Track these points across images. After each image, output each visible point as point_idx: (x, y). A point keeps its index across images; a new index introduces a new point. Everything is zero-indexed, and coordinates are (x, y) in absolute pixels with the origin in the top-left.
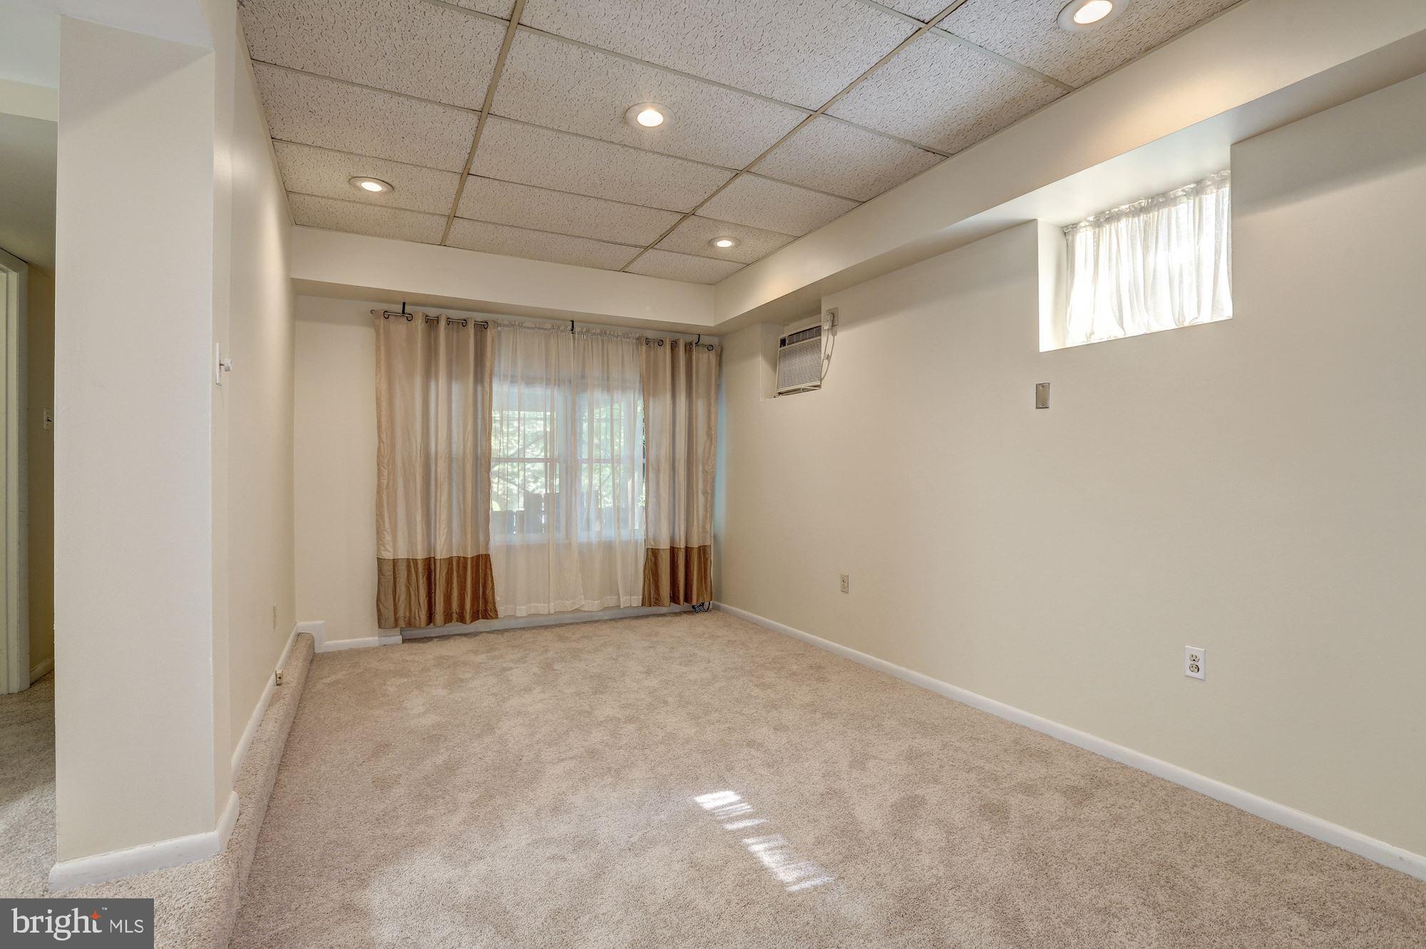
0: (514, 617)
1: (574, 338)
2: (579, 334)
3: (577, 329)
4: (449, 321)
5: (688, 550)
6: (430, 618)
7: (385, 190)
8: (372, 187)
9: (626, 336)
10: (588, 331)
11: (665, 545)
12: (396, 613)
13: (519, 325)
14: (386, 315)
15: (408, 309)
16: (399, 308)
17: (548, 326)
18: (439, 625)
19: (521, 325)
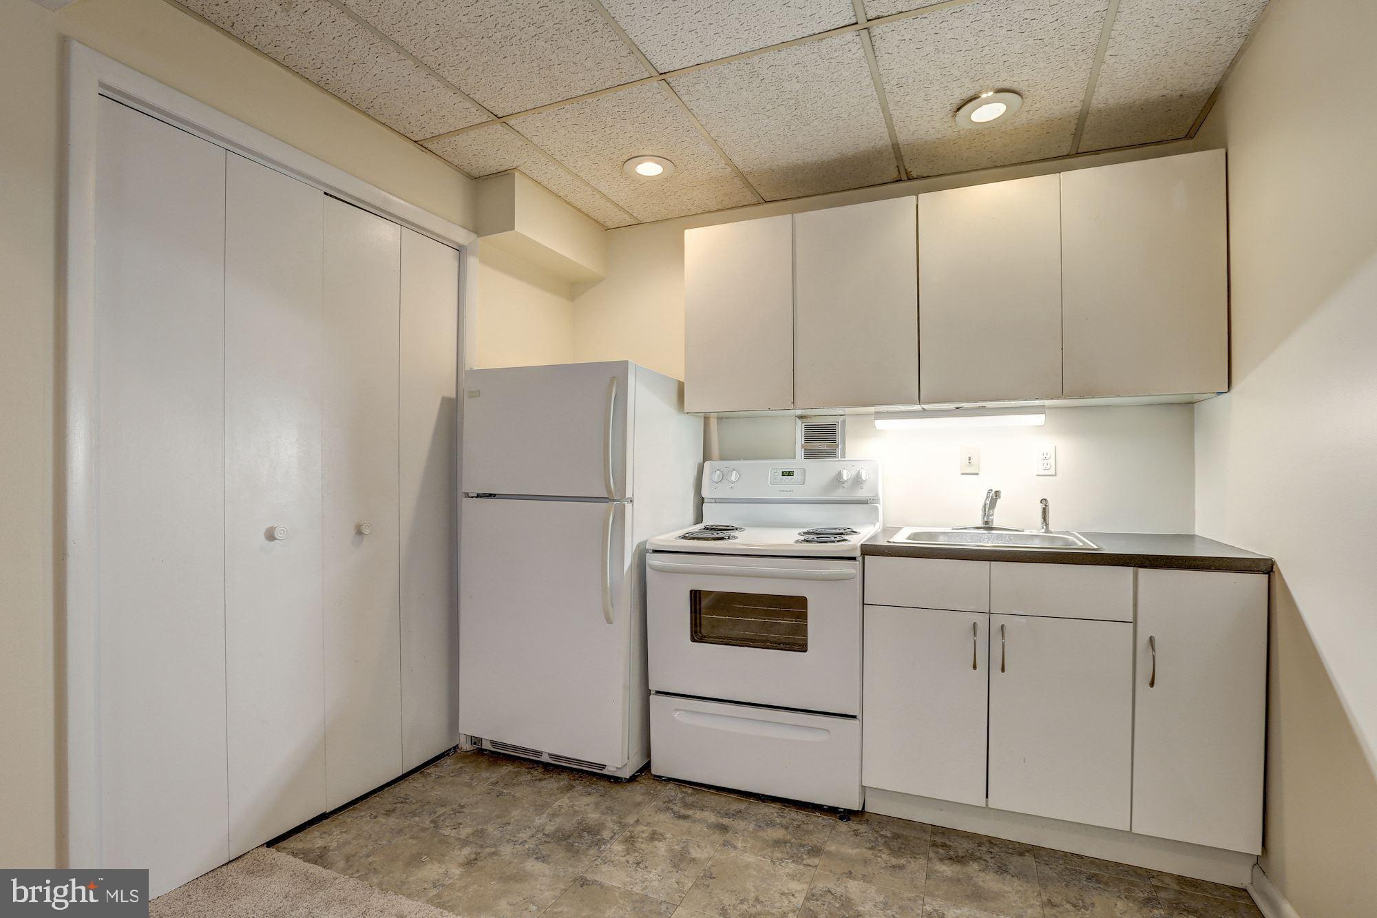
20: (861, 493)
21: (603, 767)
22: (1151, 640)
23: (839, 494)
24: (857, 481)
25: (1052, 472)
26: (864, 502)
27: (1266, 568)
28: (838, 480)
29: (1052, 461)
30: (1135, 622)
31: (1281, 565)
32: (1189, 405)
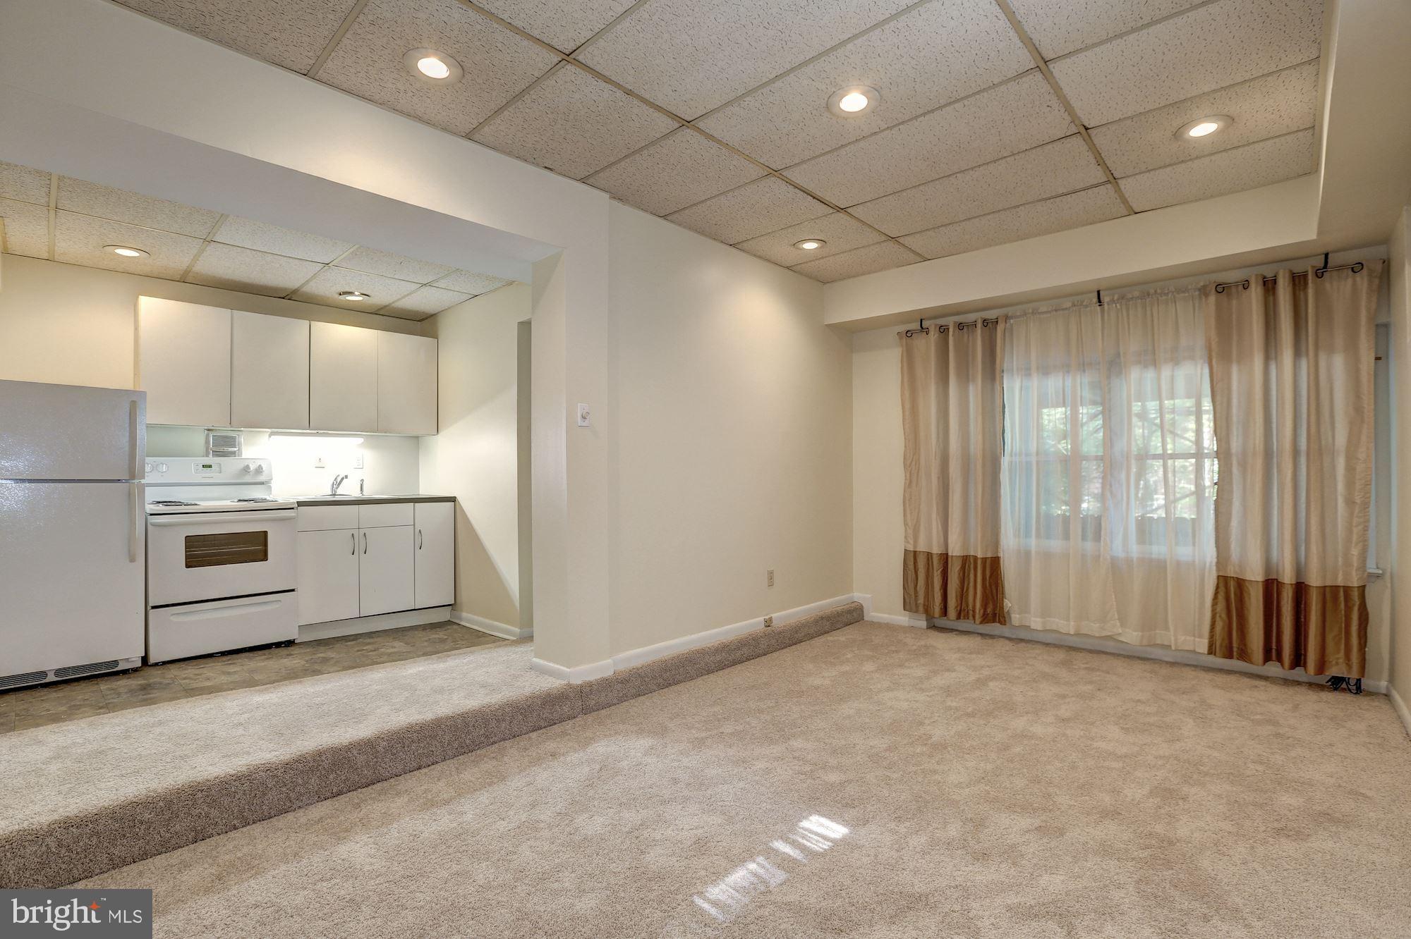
0: (1028, 628)
1: (1103, 312)
2: (1108, 304)
3: (1105, 299)
4: (960, 326)
5: (1301, 589)
6: (945, 612)
7: (820, 245)
8: (810, 246)
9: (1180, 290)
10: (1122, 297)
11: (1255, 574)
12: (916, 600)
13: (1033, 313)
14: (909, 334)
15: (925, 324)
16: (916, 326)
17: (1068, 304)
18: (951, 619)
19: (1035, 312)
20: (262, 478)
21: (116, 663)
22: (420, 531)
23: (248, 479)
24: (259, 470)
25: (361, 467)
26: (262, 483)
27: (453, 500)
28: (246, 469)
29: (361, 462)
30: (414, 525)
31: (459, 498)
32: (417, 437)
